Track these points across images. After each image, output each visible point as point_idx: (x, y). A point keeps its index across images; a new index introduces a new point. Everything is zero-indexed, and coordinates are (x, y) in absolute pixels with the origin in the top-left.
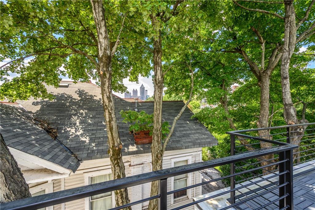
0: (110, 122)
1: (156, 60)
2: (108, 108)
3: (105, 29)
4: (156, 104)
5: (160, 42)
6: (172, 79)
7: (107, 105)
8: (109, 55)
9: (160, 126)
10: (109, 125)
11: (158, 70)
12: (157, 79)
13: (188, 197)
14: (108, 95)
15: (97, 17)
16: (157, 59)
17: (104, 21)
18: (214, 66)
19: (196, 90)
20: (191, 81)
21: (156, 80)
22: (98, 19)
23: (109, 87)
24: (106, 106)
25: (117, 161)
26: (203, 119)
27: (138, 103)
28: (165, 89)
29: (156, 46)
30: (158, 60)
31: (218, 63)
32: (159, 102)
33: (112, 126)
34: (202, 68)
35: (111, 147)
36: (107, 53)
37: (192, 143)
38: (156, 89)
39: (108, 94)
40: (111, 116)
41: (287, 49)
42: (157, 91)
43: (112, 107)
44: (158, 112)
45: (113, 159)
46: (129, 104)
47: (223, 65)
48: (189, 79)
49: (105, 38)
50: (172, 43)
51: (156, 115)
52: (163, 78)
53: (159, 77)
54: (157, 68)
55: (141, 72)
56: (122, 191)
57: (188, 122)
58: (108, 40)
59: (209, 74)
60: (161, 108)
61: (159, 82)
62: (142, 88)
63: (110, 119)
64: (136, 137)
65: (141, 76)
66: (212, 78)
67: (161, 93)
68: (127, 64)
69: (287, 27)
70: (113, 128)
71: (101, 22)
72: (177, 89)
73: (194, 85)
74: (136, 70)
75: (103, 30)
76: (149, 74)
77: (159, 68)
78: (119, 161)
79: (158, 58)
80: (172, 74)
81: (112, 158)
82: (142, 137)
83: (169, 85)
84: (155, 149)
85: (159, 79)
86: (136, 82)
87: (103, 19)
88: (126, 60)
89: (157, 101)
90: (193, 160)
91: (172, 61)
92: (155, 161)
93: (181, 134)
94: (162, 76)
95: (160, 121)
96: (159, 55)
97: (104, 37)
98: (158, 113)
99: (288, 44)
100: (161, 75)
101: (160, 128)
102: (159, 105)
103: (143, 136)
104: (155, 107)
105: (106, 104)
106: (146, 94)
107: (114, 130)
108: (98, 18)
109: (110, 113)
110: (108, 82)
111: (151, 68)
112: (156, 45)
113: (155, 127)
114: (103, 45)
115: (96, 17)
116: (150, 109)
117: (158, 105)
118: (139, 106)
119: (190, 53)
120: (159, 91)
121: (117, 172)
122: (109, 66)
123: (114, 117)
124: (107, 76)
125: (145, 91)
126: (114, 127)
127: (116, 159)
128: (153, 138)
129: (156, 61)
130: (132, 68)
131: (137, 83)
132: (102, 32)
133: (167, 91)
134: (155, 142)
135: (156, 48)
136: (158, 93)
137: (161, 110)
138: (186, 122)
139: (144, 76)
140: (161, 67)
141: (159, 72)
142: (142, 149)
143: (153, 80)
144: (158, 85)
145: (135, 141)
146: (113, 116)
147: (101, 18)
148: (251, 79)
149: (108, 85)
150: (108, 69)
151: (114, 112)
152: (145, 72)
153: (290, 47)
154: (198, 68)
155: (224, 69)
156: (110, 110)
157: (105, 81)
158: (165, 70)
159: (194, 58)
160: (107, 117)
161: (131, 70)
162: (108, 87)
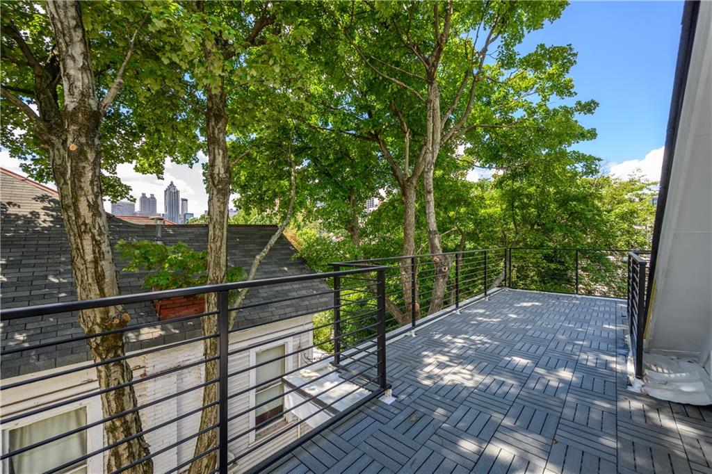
0: (96, 262)
1: (213, 133)
2: (90, 229)
3: (83, 49)
4: (214, 227)
5: (221, 97)
6: (251, 177)
7: (87, 222)
8: (96, 109)
9: (223, 273)
10: (93, 270)
11: (217, 156)
12: (216, 175)
13: (285, 419)
14: (91, 201)
15: (59, 17)
16: (216, 132)
17: (81, 31)
18: (337, 160)
19: (301, 204)
20: (291, 184)
21: (212, 176)
22: (62, 23)
23: (95, 183)
24: (86, 225)
25: (116, 353)
26: (315, 262)
27: (163, 226)
28: (235, 196)
29: (213, 105)
30: (218, 134)
31: (343, 155)
32: (220, 222)
33: (103, 270)
34: (315, 160)
35: (98, 320)
36: (89, 105)
37: (292, 307)
38: (213, 194)
39: (91, 198)
40: (100, 248)
41: (430, 149)
42: (215, 199)
43: (103, 228)
44: (219, 244)
45: (104, 350)
46: (137, 230)
47: (353, 160)
48: (288, 180)
49: (84, 69)
50: (249, 102)
51: (214, 249)
52: (230, 175)
53: (220, 169)
54: (216, 151)
55: (171, 153)
56: (127, 421)
57: (286, 269)
58: (91, 74)
59: (328, 174)
60: (225, 235)
61: (219, 181)
62: (172, 193)
63: (98, 256)
64: (161, 306)
65: (172, 161)
66: (332, 182)
67: (225, 204)
68: (132, 128)
69: (430, 117)
70: (104, 275)
71: (72, 31)
72: (262, 199)
73: (297, 193)
74: (157, 146)
75: (78, 50)
76: (194, 159)
77: (221, 152)
78: (119, 352)
79: (218, 130)
80: (252, 165)
81: (101, 348)
82: (179, 305)
83: (244, 188)
84: (212, 321)
85: (221, 176)
86: (155, 175)
87: (76, 26)
88: (126, 118)
89: (215, 220)
90: (295, 343)
91: (252, 137)
92: (212, 347)
93: (271, 293)
94: (228, 170)
95: (223, 261)
96: (220, 125)
97: (80, 66)
98: (218, 246)
99: (431, 141)
100: (223, 166)
101: (224, 276)
102: (220, 229)
103: (180, 303)
104: (211, 232)
105: (84, 221)
106: (183, 209)
107: (107, 280)
108: (64, 20)
109: (96, 241)
110: (92, 169)
111: (200, 147)
112: (212, 102)
113: (211, 275)
114: (79, 84)
115: (56, 16)
116: (198, 242)
117: (218, 230)
118: (167, 235)
119: (292, 125)
120: (221, 200)
121: (115, 379)
122: (95, 135)
123: (108, 252)
124: (89, 157)
125: (180, 202)
126: (107, 274)
127: (112, 348)
128: (206, 300)
129: (212, 135)
130: (144, 139)
131: (159, 178)
132: (75, 55)
133: (240, 200)
134: (211, 306)
135: (212, 107)
136: (219, 204)
137: (225, 239)
138: (282, 269)
139: (178, 162)
140: (225, 150)
141: (219, 159)
142: (177, 332)
143: (204, 174)
144: (217, 186)
145: (159, 315)
146: (105, 247)
147: (73, 23)
148: (395, 191)
149: (90, 177)
150: (93, 141)
151: (106, 240)
152: (182, 152)
153: (434, 147)
154: (308, 159)
155: (352, 168)
156: (96, 234)
157: (84, 167)
158: (234, 156)
159: (300, 137)
160: (86, 251)
161: (141, 142)
162: (92, 182)
